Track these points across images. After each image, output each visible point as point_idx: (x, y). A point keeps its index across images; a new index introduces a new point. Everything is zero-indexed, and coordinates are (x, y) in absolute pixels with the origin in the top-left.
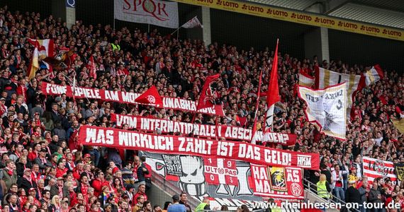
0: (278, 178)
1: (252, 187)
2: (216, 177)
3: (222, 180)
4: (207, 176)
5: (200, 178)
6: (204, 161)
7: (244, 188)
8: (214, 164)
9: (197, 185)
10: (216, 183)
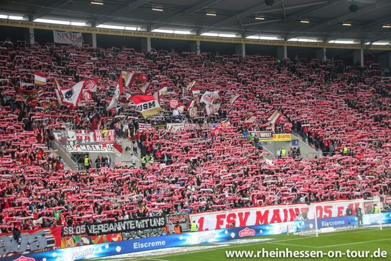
0: (105, 135)
1: (95, 139)
2: (81, 137)
4: (78, 137)
5: (75, 138)
6: (77, 132)
7: (92, 140)
8: (81, 132)
9: (74, 142)
10: (81, 140)
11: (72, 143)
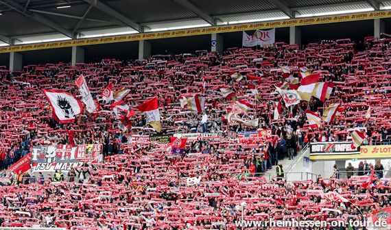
0: (90, 150)
1: (76, 155)
2: (61, 153)
3: (63, 155)
4: (57, 153)
5: (54, 155)
6: (58, 147)
7: (72, 157)
8: (62, 148)
9: (52, 158)
10: (60, 156)
11: (49, 160)
